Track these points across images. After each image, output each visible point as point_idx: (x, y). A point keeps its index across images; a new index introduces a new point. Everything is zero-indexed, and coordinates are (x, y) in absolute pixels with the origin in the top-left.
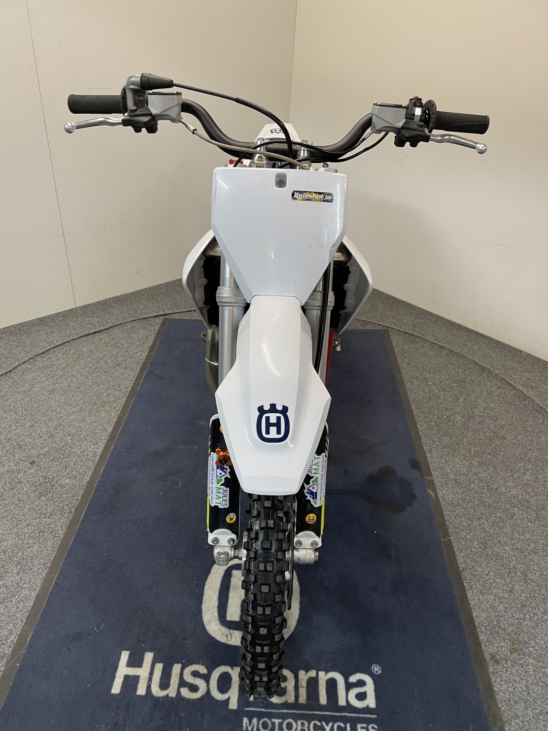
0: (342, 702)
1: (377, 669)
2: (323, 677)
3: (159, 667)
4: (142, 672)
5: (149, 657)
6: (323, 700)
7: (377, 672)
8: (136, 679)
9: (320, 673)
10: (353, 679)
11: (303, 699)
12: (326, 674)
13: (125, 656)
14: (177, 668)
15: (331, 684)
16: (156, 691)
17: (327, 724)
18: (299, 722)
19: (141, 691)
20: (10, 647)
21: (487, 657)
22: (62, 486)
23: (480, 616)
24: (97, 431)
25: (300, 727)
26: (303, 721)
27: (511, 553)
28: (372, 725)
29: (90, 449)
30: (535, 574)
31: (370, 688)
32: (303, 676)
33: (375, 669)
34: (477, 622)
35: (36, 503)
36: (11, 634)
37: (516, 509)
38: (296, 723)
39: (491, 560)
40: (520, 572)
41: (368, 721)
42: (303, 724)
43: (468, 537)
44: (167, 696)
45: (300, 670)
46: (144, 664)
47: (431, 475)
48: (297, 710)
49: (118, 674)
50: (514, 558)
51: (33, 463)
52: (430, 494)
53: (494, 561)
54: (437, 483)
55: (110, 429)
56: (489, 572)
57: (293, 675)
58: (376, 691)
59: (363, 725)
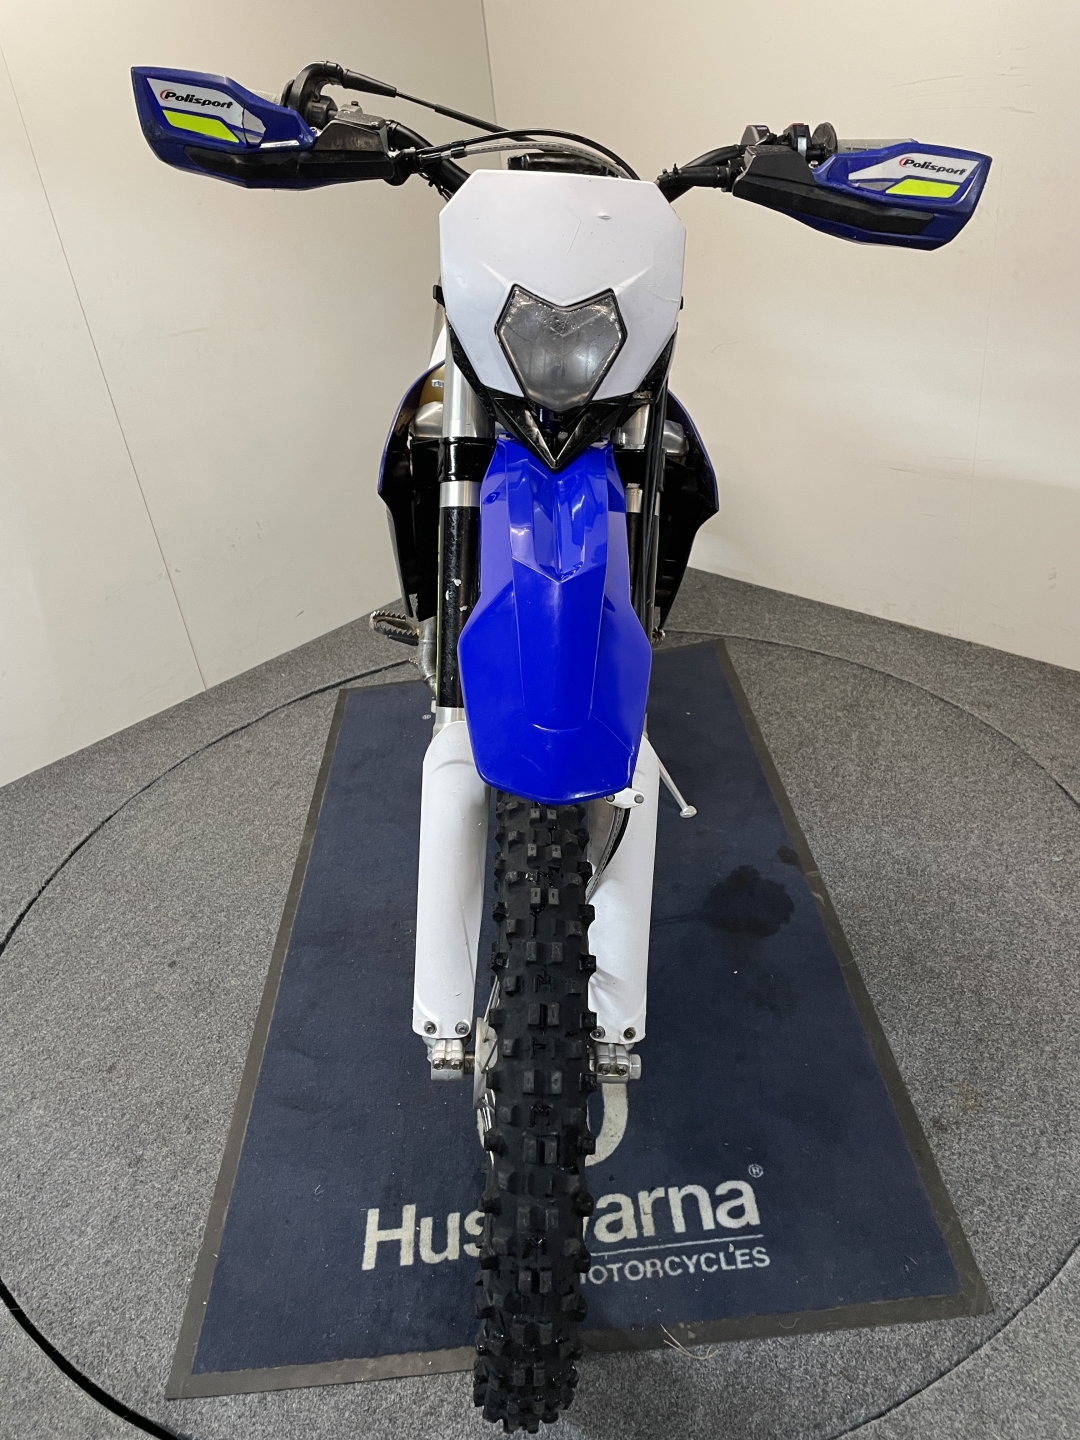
0: (708, 1224)
1: (756, 1171)
2: (675, 1196)
3: (427, 1223)
4: (404, 1234)
5: (409, 1212)
6: (680, 1226)
7: (757, 1174)
8: (396, 1245)
9: (671, 1190)
10: (722, 1189)
11: (649, 1230)
12: (680, 1190)
13: (373, 1216)
14: (453, 1220)
15: (690, 1203)
16: (428, 1256)
17: (690, 1259)
18: (648, 1263)
19: (406, 1259)
20: (200, 1237)
21: (926, 1125)
22: (227, 992)
23: (909, 1068)
24: (264, 896)
25: (649, 1270)
26: (652, 1260)
27: (954, 965)
28: (758, 1248)
29: (258, 927)
30: (994, 989)
31: (748, 1199)
32: (646, 1200)
33: (754, 1171)
34: (906, 1077)
35: (193, 1024)
36: (199, 1219)
37: (957, 897)
38: (644, 1264)
39: (923, 980)
40: (970, 990)
41: (751, 1245)
42: (653, 1265)
43: (883, 952)
44: (446, 1259)
45: (639, 1191)
46: (404, 1223)
47: (815, 868)
48: (643, 1246)
49: (367, 1244)
50: (958, 972)
51: (172, 964)
52: (817, 899)
53: (928, 982)
54: (827, 879)
55: (285, 890)
56: (920, 999)
57: (629, 1200)
58: (758, 1202)
59: (743, 1251)
